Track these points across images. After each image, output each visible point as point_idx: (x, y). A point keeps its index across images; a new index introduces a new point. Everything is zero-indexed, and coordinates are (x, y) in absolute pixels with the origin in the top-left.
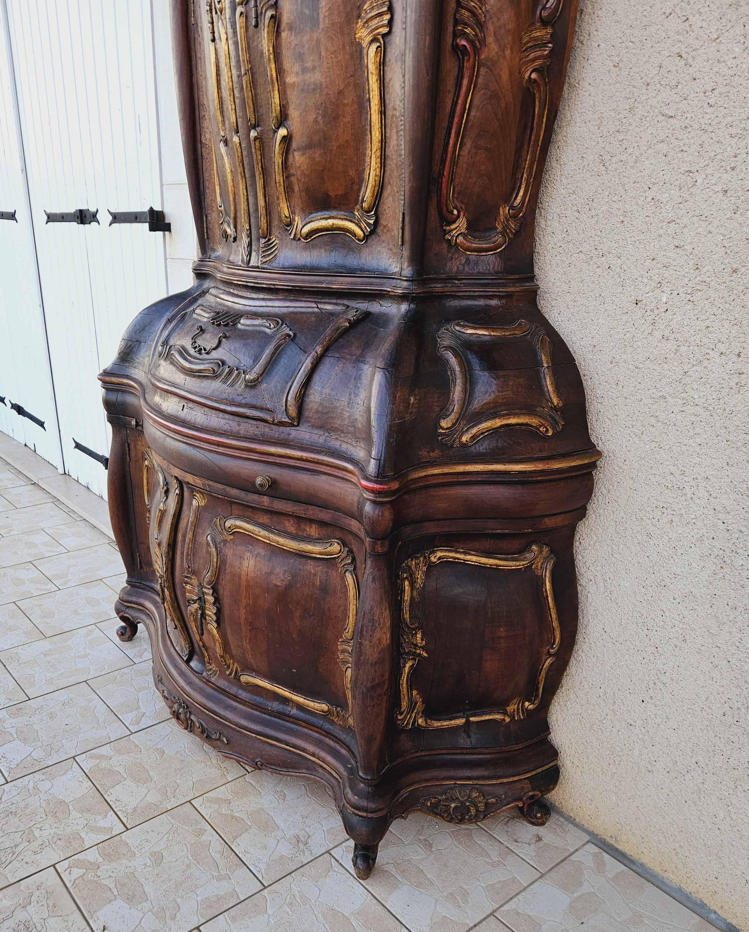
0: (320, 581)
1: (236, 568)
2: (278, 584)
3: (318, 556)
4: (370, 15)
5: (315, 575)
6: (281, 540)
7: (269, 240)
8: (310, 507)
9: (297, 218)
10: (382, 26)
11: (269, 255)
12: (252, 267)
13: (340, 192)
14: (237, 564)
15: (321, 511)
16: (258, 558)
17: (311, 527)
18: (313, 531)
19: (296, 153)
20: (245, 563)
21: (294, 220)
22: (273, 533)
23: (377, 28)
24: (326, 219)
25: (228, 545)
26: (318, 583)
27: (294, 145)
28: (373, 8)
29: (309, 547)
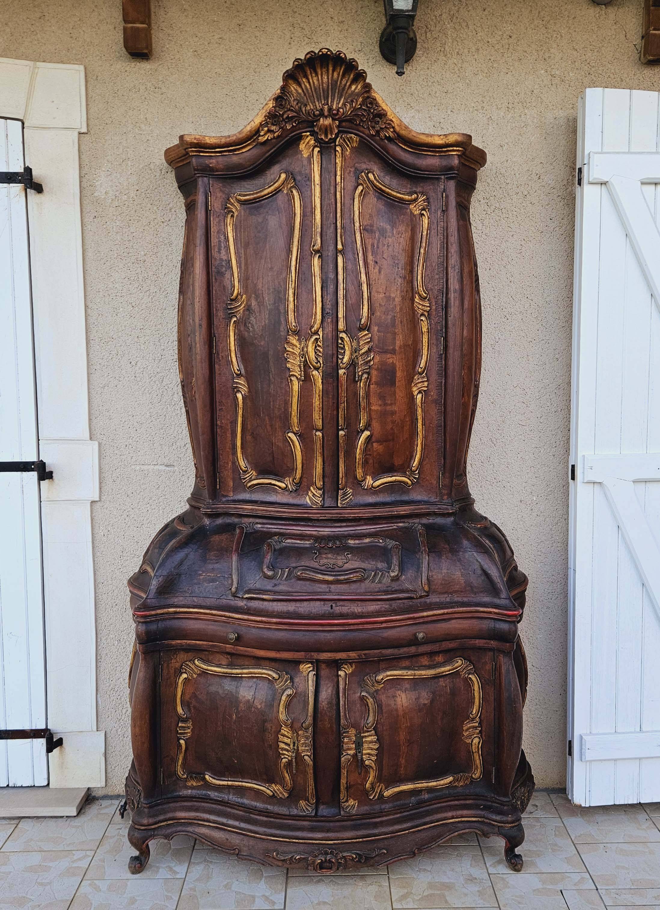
0: (450, 689)
1: (393, 705)
2: (426, 702)
3: (447, 673)
4: (418, 381)
5: (446, 686)
6: (423, 672)
7: (346, 490)
8: (444, 643)
9: (368, 477)
10: (424, 387)
11: (346, 499)
12: (326, 507)
13: (400, 463)
14: (392, 703)
15: (450, 643)
16: (407, 692)
17: (439, 656)
18: (440, 658)
19: (374, 444)
20: (399, 699)
21: (366, 478)
22: (416, 670)
23: (421, 387)
24: (391, 477)
25: (380, 692)
26: (449, 691)
27: (374, 439)
28: (419, 379)
29: (443, 669)
